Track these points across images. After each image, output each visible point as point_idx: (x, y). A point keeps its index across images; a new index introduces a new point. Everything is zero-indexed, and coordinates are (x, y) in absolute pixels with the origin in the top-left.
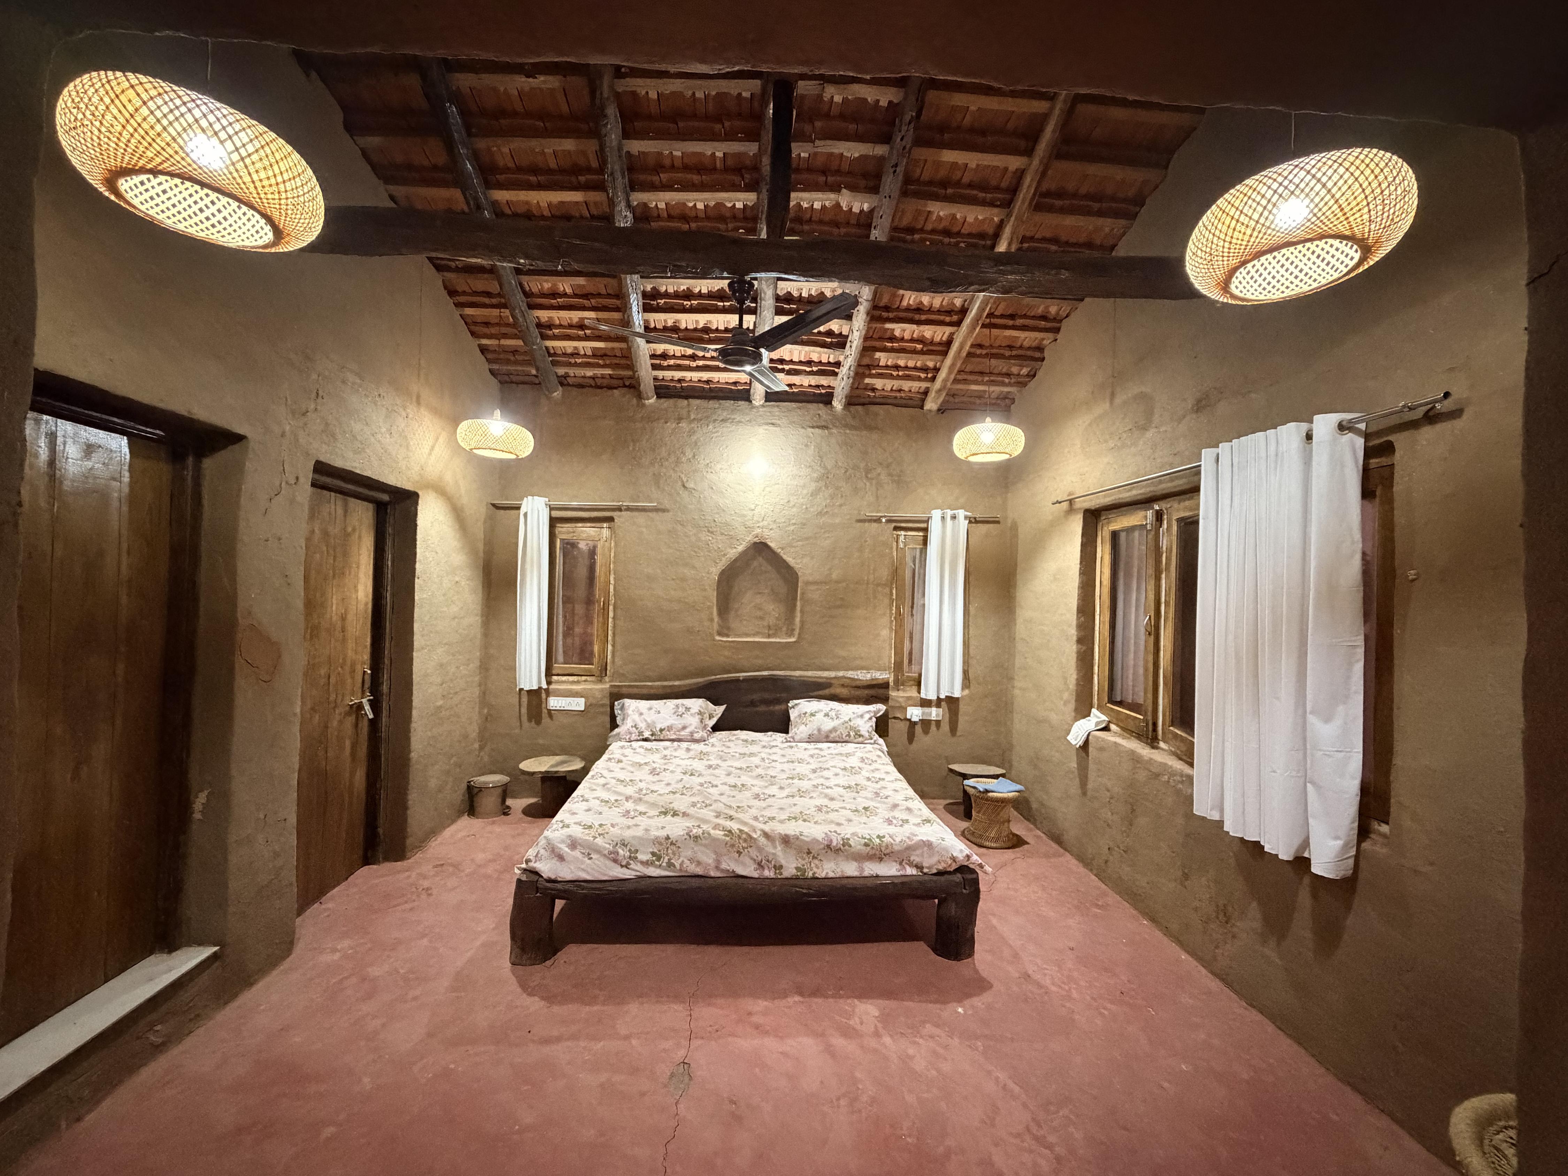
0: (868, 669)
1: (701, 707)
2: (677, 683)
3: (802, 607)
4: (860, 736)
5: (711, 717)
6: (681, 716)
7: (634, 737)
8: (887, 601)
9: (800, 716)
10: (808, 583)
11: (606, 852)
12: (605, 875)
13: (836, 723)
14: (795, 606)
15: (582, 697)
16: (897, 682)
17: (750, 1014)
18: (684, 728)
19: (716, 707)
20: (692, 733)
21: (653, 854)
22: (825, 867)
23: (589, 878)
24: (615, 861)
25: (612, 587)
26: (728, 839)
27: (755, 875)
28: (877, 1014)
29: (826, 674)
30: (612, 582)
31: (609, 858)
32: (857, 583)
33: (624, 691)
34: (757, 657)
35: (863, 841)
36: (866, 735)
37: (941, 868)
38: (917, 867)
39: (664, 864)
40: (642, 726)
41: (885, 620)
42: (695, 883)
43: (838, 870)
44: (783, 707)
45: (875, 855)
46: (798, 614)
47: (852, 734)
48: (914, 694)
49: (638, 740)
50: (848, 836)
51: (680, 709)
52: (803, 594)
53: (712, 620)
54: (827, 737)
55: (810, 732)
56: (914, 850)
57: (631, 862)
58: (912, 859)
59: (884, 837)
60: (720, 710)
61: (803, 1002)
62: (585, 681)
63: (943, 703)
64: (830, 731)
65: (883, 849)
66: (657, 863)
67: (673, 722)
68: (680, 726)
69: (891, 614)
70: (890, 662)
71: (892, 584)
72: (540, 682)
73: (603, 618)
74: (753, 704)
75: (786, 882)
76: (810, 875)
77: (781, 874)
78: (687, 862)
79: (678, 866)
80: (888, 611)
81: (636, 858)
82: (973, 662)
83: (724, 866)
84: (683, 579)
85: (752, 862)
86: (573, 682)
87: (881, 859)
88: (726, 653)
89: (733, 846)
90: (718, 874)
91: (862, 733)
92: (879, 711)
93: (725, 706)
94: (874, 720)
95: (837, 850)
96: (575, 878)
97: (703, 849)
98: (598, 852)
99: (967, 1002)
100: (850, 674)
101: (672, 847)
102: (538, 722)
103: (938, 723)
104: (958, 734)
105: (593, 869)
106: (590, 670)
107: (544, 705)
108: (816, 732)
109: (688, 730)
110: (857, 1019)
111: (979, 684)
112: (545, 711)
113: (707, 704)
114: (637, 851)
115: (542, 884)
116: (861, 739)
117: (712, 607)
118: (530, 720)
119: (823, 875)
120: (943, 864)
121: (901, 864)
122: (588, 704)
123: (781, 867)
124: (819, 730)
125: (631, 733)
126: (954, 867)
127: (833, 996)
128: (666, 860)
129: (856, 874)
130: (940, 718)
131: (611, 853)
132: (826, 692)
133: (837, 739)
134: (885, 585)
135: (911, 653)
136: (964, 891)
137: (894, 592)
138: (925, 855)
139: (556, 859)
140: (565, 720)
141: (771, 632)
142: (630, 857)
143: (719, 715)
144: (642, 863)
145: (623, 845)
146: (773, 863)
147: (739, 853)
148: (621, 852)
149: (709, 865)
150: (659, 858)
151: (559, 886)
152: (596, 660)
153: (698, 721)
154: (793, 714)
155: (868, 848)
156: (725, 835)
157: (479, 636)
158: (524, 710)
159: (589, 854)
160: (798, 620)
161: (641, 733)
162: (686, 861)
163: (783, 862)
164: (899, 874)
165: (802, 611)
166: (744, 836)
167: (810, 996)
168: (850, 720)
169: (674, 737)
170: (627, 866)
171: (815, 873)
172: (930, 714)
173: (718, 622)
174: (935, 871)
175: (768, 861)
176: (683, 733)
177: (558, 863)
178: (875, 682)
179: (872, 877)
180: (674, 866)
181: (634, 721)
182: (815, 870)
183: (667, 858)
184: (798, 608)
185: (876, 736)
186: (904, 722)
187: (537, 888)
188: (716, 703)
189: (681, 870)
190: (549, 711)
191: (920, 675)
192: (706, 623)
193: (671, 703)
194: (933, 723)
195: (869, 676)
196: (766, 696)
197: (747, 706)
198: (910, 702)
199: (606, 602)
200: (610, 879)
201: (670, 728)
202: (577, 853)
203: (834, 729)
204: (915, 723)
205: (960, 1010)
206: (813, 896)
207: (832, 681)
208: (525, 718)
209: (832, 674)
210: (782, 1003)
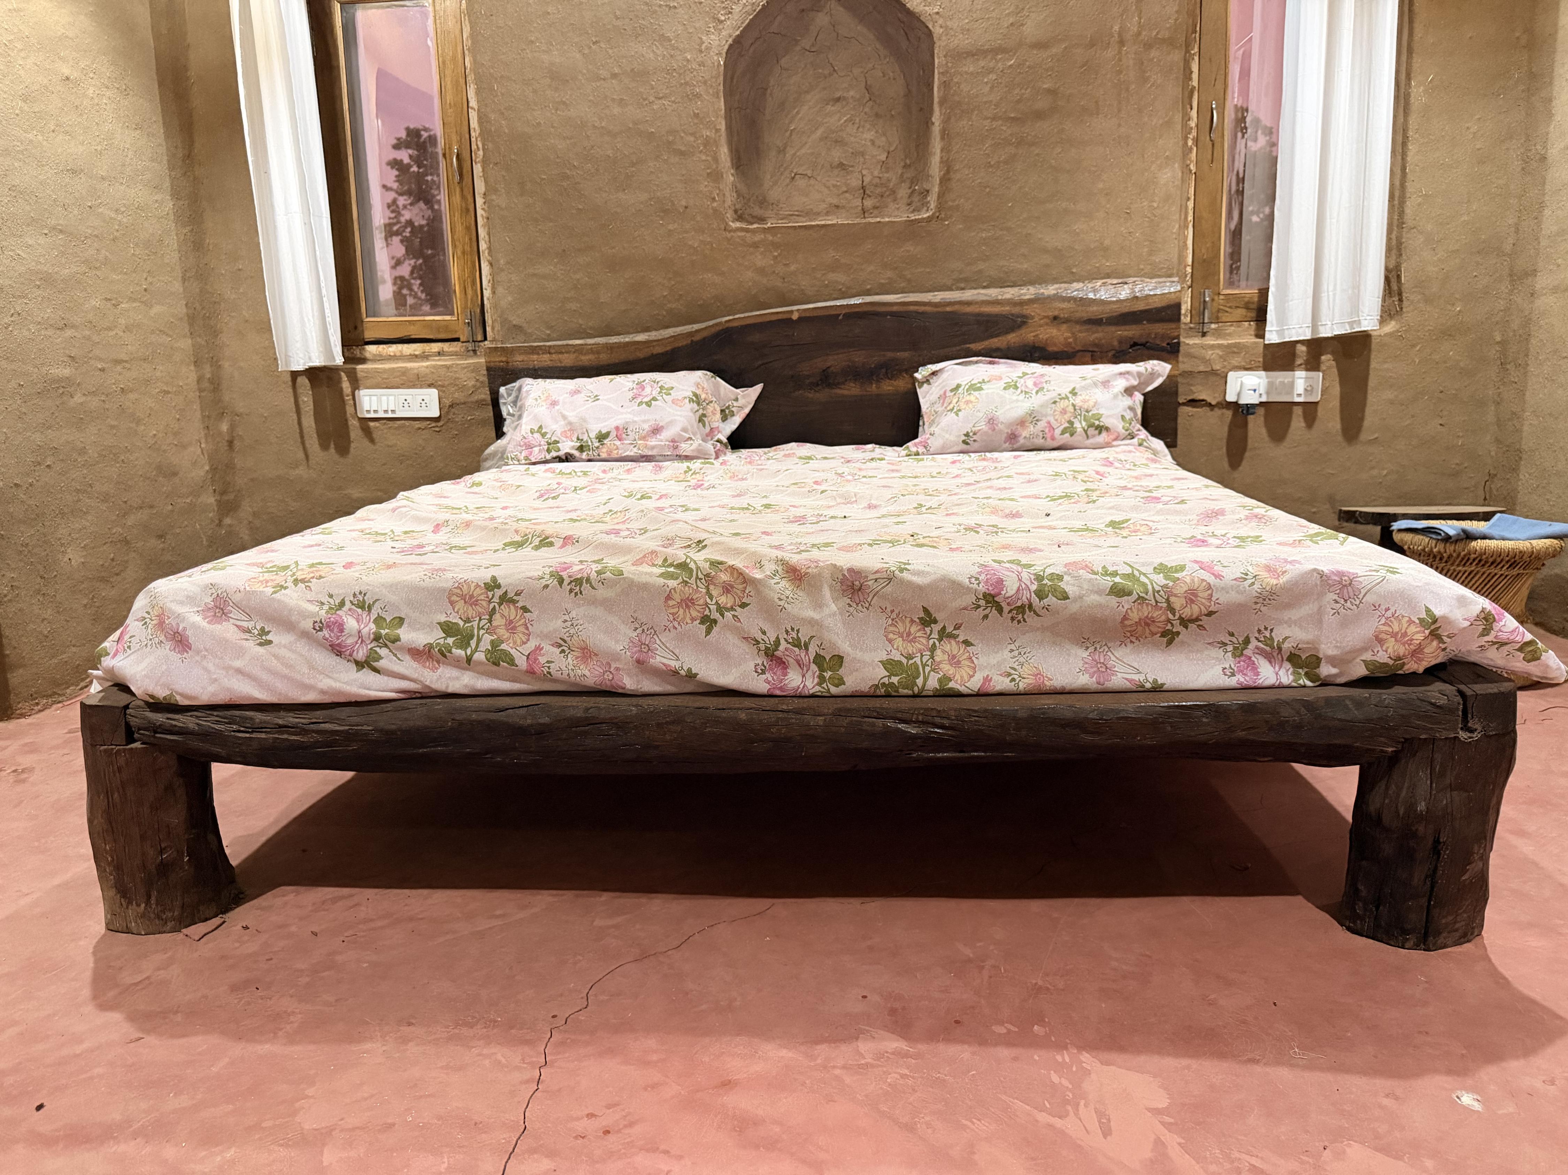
0: (1120, 275)
1: (697, 385)
2: (641, 337)
3: (946, 121)
4: (1100, 429)
5: (726, 414)
6: (649, 404)
7: (537, 454)
8: (1173, 90)
9: (943, 397)
10: (959, 55)
11: (308, 625)
12: (310, 688)
13: (1035, 401)
14: (927, 123)
15: (430, 386)
16: (1199, 309)
17: (727, 1085)
18: (656, 430)
19: (738, 391)
20: (674, 443)
21: (448, 629)
22: (981, 660)
23: (262, 696)
24: (337, 650)
25: (474, 116)
26: (672, 583)
27: (760, 685)
28: (1163, 1102)
29: (1010, 293)
30: (473, 103)
31: (319, 644)
32: (1092, 44)
33: (519, 360)
34: (835, 267)
35: (1108, 582)
36: (1119, 426)
37: (1382, 657)
38: (1294, 659)
39: (480, 656)
40: (555, 428)
41: (1170, 143)
42: (577, 707)
43: (1026, 671)
44: (900, 384)
45: (1147, 622)
46: (937, 145)
47: (1079, 426)
48: (1245, 336)
49: (546, 462)
50: (1059, 570)
51: (648, 390)
52: (945, 85)
53: (716, 176)
54: (1012, 437)
55: (968, 428)
56: (1288, 606)
57: (383, 652)
58: (1278, 636)
59: (1182, 568)
60: (748, 397)
61: (907, 1055)
62: (439, 354)
63: (1327, 359)
64: (1022, 423)
65: (1177, 603)
66: (459, 652)
67: (629, 417)
68: (646, 427)
69: (1186, 129)
70: (1181, 258)
71: (1188, 46)
72: (328, 350)
73: (463, 197)
74: (826, 379)
75: (855, 703)
76: (933, 683)
77: (841, 682)
78: (550, 652)
79: (522, 662)
80: (1178, 118)
81: (397, 639)
82: (1414, 241)
83: (661, 659)
84: (640, 75)
85: (745, 647)
86: (414, 357)
87: (1169, 637)
88: (760, 260)
89: (688, 602)
90: (649, 685)
91: (1106, 421)
92: (1153, 375)
93: (759, 388)
94: (1139, 398)
95: (1021, 609)
96: (221, 698)
97: (598, 611)
98: (287, 624)
99: (1489, 1074)
100: (1077, 289)
101: (505, 609)
102: (343, 449)
103: (1310, 409)
104: (1364, 436)
105: (270, 671)
106: (446, 326)
107: (349, 410)
108: (982, 426)
109: (666, 435)
110: (1088, 1115)
111: (1427, 300)
112: (353, 423)
113: (717, 387)
114: (401, 621)
115: (138, 717)
116: (1103, 437)
117: (716, 143)
118: (324, 446)
119: (974, 684)
120: (1391, 644)
121: (1239, 652)
122: (447, 402)
123: (839, 660)
124: (991, 421)
125: (529, 447)
126: (1432, 656)
127: (1008, 1041)
128: (486, 644)
129: (1084, 680)
130: (1316, 397)
131: (319, 626)
132: (1012, 339)
133: (1040, 442)
134: (1170, 42)
135: (1236, 235)
136: (1463, 735)
137: (1195, 67)
138: (1329, 619)
139: (168, 645)
140: (402, 442)
141: (868, 203)
142: (377, 638)
143: (747, 410)
144: (416, 653)
145: (362, 605)
146: (813, 650)
147: (709, 623)
148: (351, 623)
149: (616, 657)
150: (464, 640)
151: (188, 721)
152: (458, 303)
153: (694, 419)
154: (927, 397)
155: (1127, 602)
156: (665, 575)
157: (172, 241)
158: (309, 422)
159: (263, 632)
160: (935, 161)
161: (552, 444)
162: (547, 648)
163: (845, 647)
164: (1233, 682)
165: (945, 134)
166: (724, 577)
167: (932, 1036)
168: (1074, 393)
169: (631, 452)
170: (367, 664)
171: (946, 679)
172: (1292, 385)
173: (734, 185)
174: (1361, 671)
175: (797, 643)
176: (652, 442)
177: (175, 657)
178: (1141, 306)
179: (1141, 690)
180: (512, 662)
181: (536, 418)
182: (947, 668)
183: (487, 639)
184: (936, 129)
185: (1143, 434)
186: (1218, 412)
187: (128, 726)
188: (738, 381)
189: (531, 672)
190: (364, 421)
191: (1264, 293)
192: (705, 186)
193: (626, 382)
194: (1298, 411)
195: (1124, 293)
196: (859, 357)
197: (814, 386)
198: (1236, 361)
199: (466, 155)
200: (327, 699)
201: (621, 432)
202: (227, 630)
203: (1033, 417)
204: (1249, 409)
205: (1467, 1099)
206: (939, 743)
207: (1027, 310)
208: (313, 443)
209: (1028, 292)
210: (842, 1054)
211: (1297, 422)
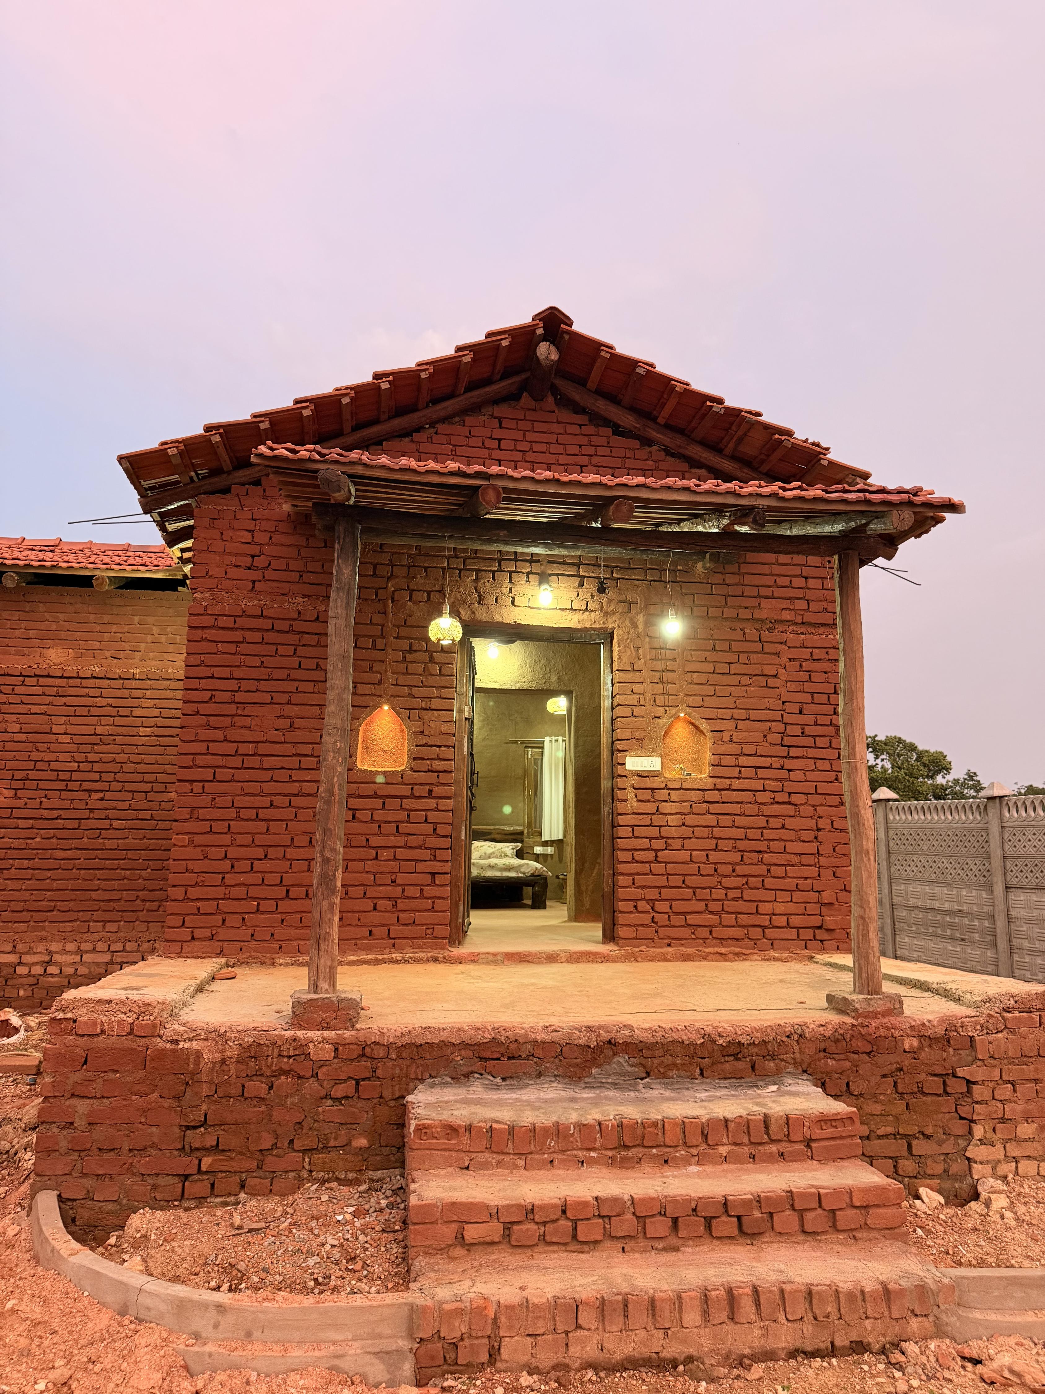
0: (511, 825)
8: (521, 788)
16: (528, 833)
29: (489, 827)
32: (505, 777)
41: (521, 798)
48: (537, 839)
63: (554, 844)
69: (525, 795)
70: (524, 822)
71: (524, 779)
80: (522, 792)
92: (518, 846)
94: (515, 850)
100: (502, 827)
103: (553, 857)
130: (553, 853)
132: (489, 837)
134: (521, 779)
135: (535, 818)
137: (526, 782)
168: (502, 848)
178: (516, 831)
186: (531, 852)
191: (541, 830)
195: (512, 828)
198: (536, 844)
207: (492, 831)
209: (492, 827)
211: (549, 858)
